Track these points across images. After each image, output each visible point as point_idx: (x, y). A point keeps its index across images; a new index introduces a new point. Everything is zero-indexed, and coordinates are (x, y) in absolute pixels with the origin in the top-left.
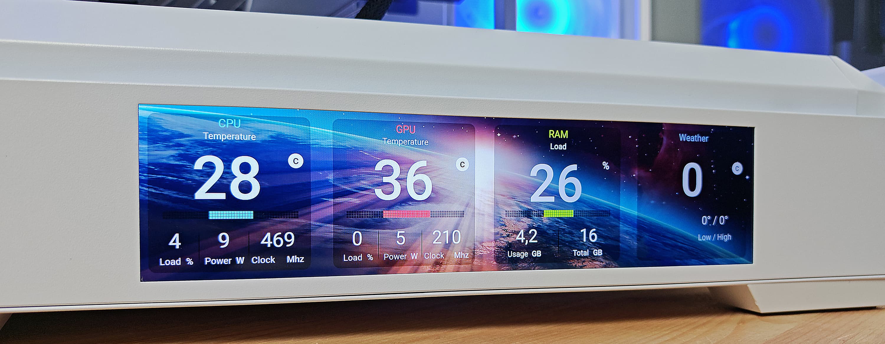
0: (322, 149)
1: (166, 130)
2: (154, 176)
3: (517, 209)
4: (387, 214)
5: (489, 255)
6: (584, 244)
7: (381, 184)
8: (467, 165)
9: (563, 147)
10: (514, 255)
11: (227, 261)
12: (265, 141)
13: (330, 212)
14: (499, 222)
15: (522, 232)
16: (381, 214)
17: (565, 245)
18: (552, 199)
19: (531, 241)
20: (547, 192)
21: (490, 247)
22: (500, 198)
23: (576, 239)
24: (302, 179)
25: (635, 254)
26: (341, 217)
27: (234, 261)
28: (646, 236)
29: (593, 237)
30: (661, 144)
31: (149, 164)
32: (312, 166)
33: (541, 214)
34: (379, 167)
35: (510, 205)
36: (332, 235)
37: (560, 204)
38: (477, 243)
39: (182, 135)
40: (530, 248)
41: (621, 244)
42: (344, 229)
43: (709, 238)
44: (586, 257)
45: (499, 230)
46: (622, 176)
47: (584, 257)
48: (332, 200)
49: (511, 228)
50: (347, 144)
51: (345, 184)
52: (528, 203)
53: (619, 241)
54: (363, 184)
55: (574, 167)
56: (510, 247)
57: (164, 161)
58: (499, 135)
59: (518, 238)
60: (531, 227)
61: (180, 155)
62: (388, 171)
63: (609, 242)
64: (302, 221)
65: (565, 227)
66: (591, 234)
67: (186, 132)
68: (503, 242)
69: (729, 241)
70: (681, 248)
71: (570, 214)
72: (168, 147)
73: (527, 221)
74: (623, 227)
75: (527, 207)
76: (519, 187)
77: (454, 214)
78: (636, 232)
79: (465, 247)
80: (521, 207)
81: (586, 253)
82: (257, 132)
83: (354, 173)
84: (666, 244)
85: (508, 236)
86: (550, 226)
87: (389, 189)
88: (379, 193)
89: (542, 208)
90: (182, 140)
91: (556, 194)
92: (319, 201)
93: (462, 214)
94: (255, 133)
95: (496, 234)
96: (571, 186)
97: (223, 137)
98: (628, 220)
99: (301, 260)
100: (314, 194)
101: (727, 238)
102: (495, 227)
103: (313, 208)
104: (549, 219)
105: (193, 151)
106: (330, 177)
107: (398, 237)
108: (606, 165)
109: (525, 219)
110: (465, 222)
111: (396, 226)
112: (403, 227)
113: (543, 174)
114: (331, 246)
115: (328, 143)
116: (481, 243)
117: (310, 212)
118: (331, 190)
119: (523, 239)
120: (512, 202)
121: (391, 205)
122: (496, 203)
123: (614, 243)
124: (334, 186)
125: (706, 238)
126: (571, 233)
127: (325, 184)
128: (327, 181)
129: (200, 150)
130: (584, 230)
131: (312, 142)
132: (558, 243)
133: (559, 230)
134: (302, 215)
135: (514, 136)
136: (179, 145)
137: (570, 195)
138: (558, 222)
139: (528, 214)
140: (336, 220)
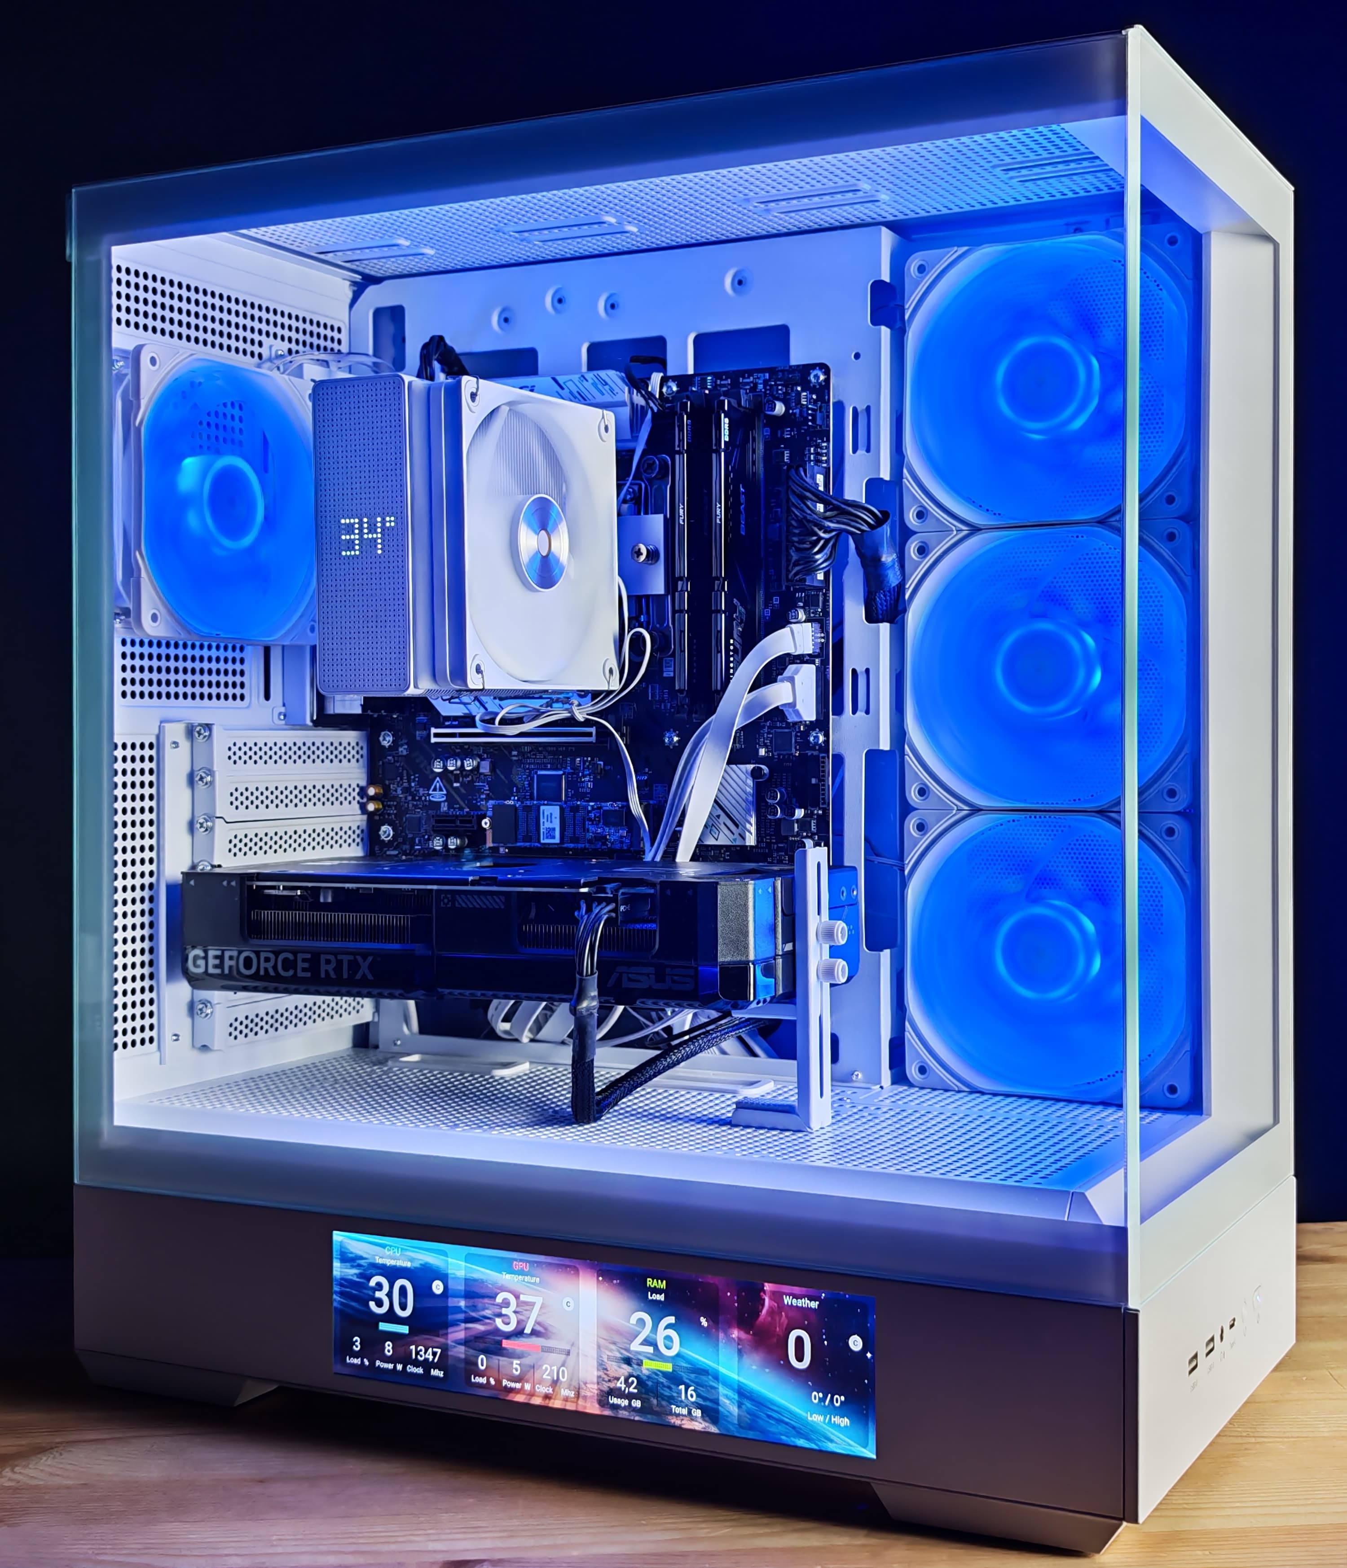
0: (456, 1278)
1: (352, 1253)
2: (343, 1289)
3: (619, 1355)
4: (506, 1343)
5: (592, 1397)
6: (682, 1401)
7: (500, 1315)
8: (572, 1304)
9: (661, 1297)
10: (614, 1401)
11: (390, 1366)
12: (416, 1268)
13: (461, 1335)
14: (602, 1366)
15: (622, 1379)
16: (500, 1343)
17: (663, 1399)
18: (650, 1349)
19: (631, 1390)
20: (647, 1342)
21: (592, 1390)
22: (602, 1342)
23: (675, 1394)
24: (439, 1304)
25: (736, 1422)
26: (470, 1341)
27: (395, 1367)
28: (748, 1404)
29: (692, 1396)
30: (763, 1305)
31: (342, 1279)
32: (450, 1292)
33: (640, 1363)
34: (499, 1299)
35: (611, 1350)
36: (463, 1356)
37: (657, 1355)
38: (581, 1384)
39: (362, 1258)
40: (630, 1397)
41: (720, 1408)
42: (471, 1352)
43: (821, 1418)
44: (685, 1416)
45: (601, 1373)
46: (721, 1335)
47: (683, 1415)
48: (463, 1325)
49: (612, 1373)
50: (476, 1276)
51: (473, 1311)
52: (628, 1350)
53: (718, 1404)
54: (487, 1313)
55: (671, 1319)
56: (612, 1392)
57: (350, 1277)
58: (601, 1278)
59: (619, 1385)
60: (631, 1376)
61: (360, 1274)
62: (506, 1304)
63: (708, 1404)
64: (441, 1340)
65: (662, 1380)
66: (689, 1392)
67: (365, 1256)
68: (605, 1386)
69: (846, 1427)
70: (787, 1424)
71: (668, 1367)
72: (353, 1267)
73: (626, 1369)
74: (722, 1390)
75: (627, 1354)
76: (619, 1332)
77: (561, 1351)
78: (736, 1397)
79: (570, 1385)
80: (621, 1354)
81: (685, 1411)
82: (412, 1260)
83: (480, 1302)
84: (769, 1417)
85: (609, 1381)
86: (649, 1377)
87: (507, 1320)
88: (499, 1322)
89: (641, 1357)
90: (362, 1262)
91: (655, 1345)
92: (455, 1324)
93: (568, 1353)
94: (411, 1262)
95: (599, 1377)
96: (668, 1338)
97: (389, 1262)
98: (727, 1384)
99: (441, 1374)
100: (451, 1317)
101: (845, 1422)
102: (598, 1370)
103: (450, 1330)
104: (648, 1369)
105: (369, 1272)
106: (462, 1303)
107: (515, 1366)
108: (704, 1322)
109: (625, 1366)
110: (571, 1359)
111: (512, 1355)
112: (519, 1358)
113: (641, 1322)
114: (462, 1365)
115: (461, 1274)
116: (585, 1384)
117: (447, 1334)
118: (461, 1316)
119: (623, 1386)
120: (613, 1347)
121: (509, 1336)
122: (599, 1347)
123: (715, 1406)
124: (465, 1312)
125: (817, 1419)
126: (669, 1388)
127: (458, 1309)
128: (460, 1307)
129: (373, 1271)
130: (682, 1387)
131: (450, 1272)
132: (657, 1396)
133: (658, 1383)
134: (443, 1335)
135: (615, 1282)
136: (359, 1266)
137: (668, 1348)
138: (657, 1375)
139: (628, 1361)
140: (466, 1342)
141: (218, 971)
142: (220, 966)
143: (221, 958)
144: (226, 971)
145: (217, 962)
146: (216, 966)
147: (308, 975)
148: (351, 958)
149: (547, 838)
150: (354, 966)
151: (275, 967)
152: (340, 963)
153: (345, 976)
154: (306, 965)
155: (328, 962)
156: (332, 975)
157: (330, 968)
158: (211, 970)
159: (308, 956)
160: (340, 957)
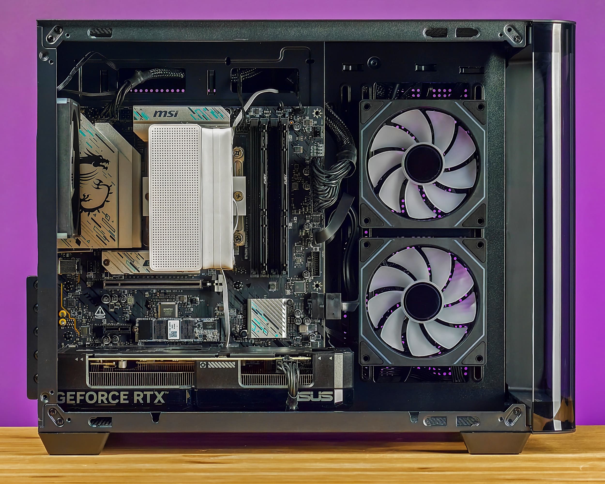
141: (74, 402)
142: (75, 399)
143: (75, 396)
144: (78, 402)
145: (73, 398)
146: (71, 400)
147: (127, 402)
148: (152, 393)
149: (172, 336)
150: (153, 397)
151: (107, 399)
152: (145, 396)
153: (148, 401)
154: (126, 397)
155: (138, 395)
156: (141, 402)
157: (140, 398)
158: (68, 402)
159: (127, 393)
160: (145, 393)
